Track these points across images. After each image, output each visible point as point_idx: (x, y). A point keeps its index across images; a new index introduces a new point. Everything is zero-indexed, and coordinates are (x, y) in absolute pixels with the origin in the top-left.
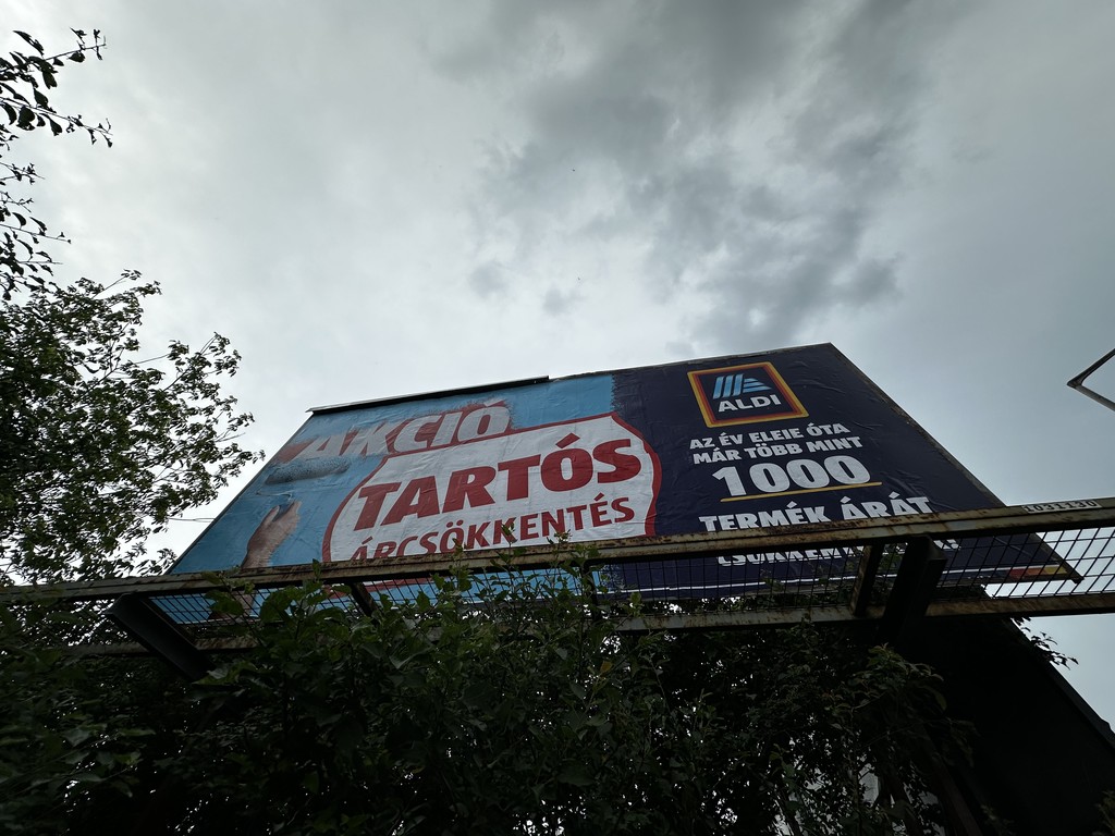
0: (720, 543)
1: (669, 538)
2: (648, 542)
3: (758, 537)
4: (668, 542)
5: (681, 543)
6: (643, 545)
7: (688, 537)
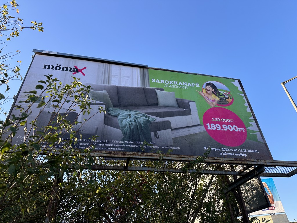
0: (225, 161)
1: (214, 158)
2: (210, 158)
3: (233, 161)
4: (214, 159)
5: (217, 160)
6: (209, 159)
7: (218, 158)
